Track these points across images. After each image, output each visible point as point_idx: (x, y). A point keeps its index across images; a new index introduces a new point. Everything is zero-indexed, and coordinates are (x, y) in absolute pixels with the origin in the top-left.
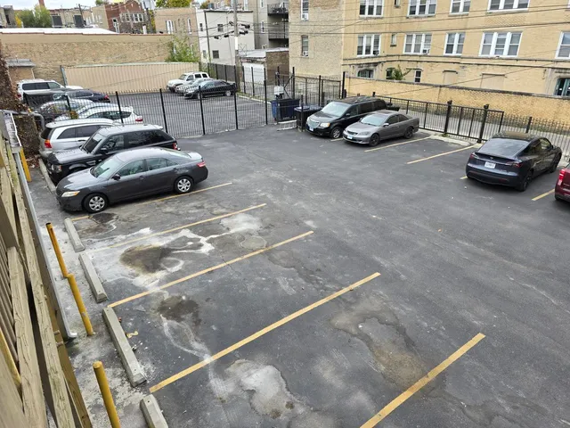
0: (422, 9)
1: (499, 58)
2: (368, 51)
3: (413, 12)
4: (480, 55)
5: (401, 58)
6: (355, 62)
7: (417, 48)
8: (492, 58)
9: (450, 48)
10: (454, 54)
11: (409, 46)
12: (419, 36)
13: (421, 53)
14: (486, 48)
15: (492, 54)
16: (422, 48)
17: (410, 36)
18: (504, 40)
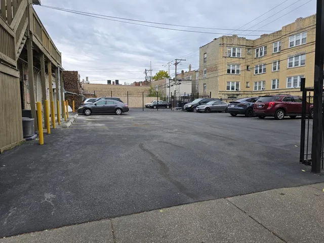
0: (260, 71)
1: (295, 88)
2: (233, 88)
3: (256, 73)
4: (287, 88)
5: (253, 93)
6: (226, 93)
7: (260, 87)
8: (292, 89)
9: (274, 86)
10: (276, 88)
11: (256, 87)
12: (260, 82)
13: (261, 90)
14: (289, 84)
15: (292, 87)
16: (262, 87)
17: (256, 83)
18: (297, 80)
